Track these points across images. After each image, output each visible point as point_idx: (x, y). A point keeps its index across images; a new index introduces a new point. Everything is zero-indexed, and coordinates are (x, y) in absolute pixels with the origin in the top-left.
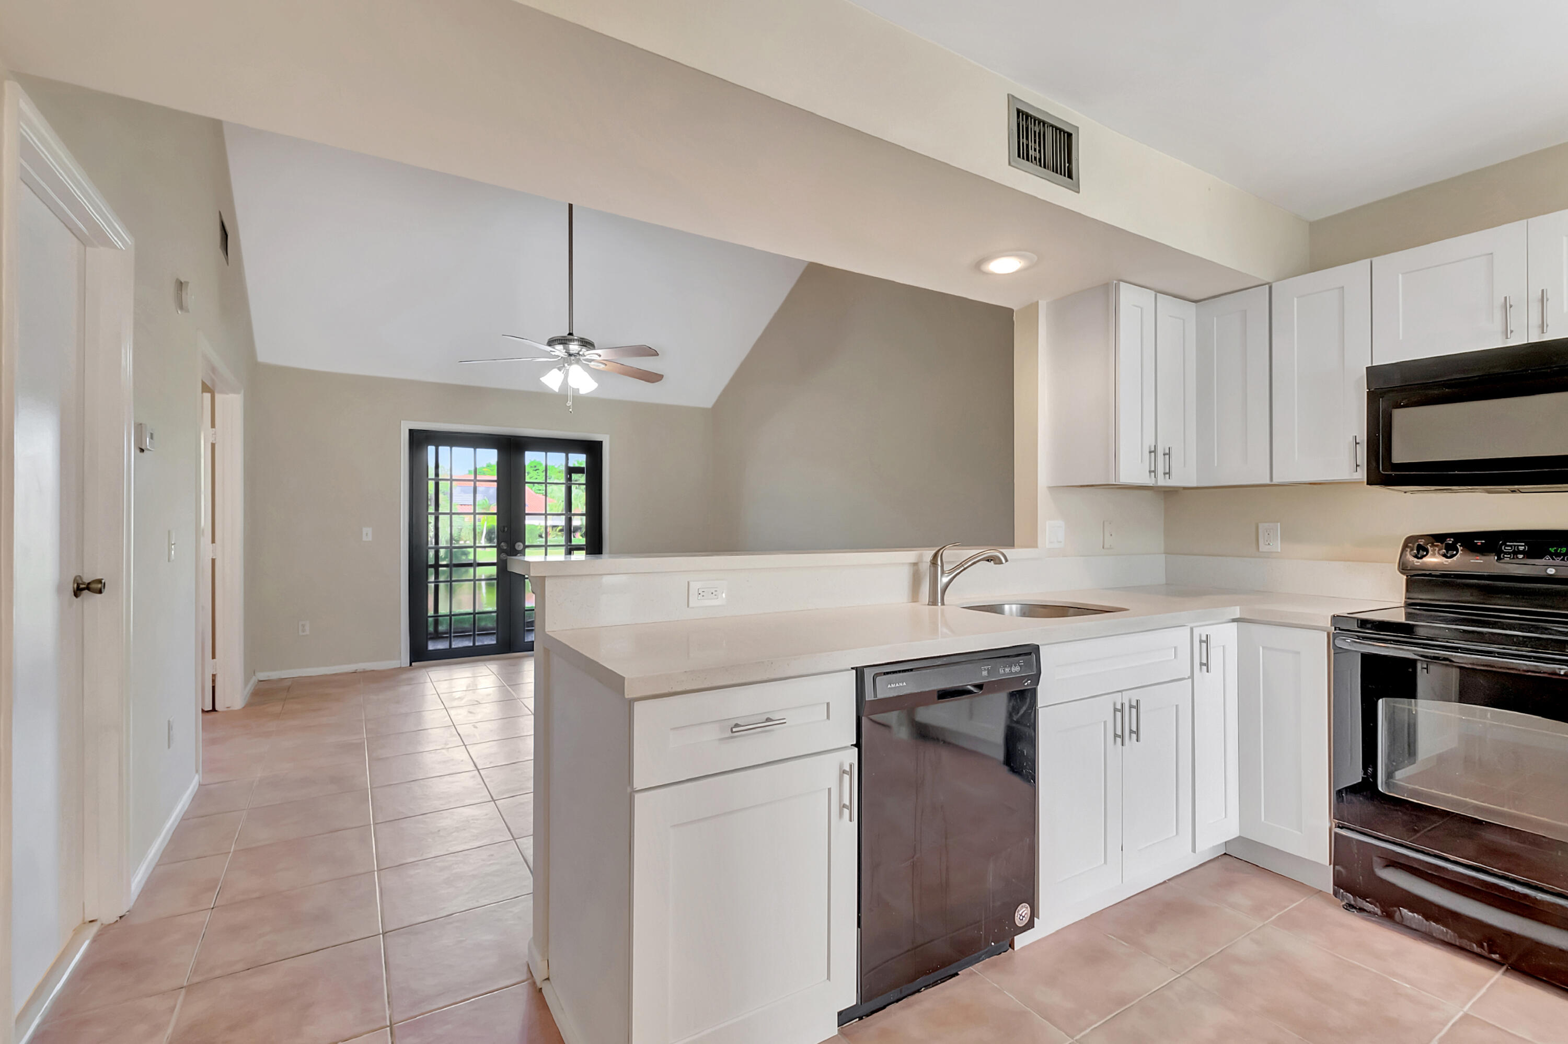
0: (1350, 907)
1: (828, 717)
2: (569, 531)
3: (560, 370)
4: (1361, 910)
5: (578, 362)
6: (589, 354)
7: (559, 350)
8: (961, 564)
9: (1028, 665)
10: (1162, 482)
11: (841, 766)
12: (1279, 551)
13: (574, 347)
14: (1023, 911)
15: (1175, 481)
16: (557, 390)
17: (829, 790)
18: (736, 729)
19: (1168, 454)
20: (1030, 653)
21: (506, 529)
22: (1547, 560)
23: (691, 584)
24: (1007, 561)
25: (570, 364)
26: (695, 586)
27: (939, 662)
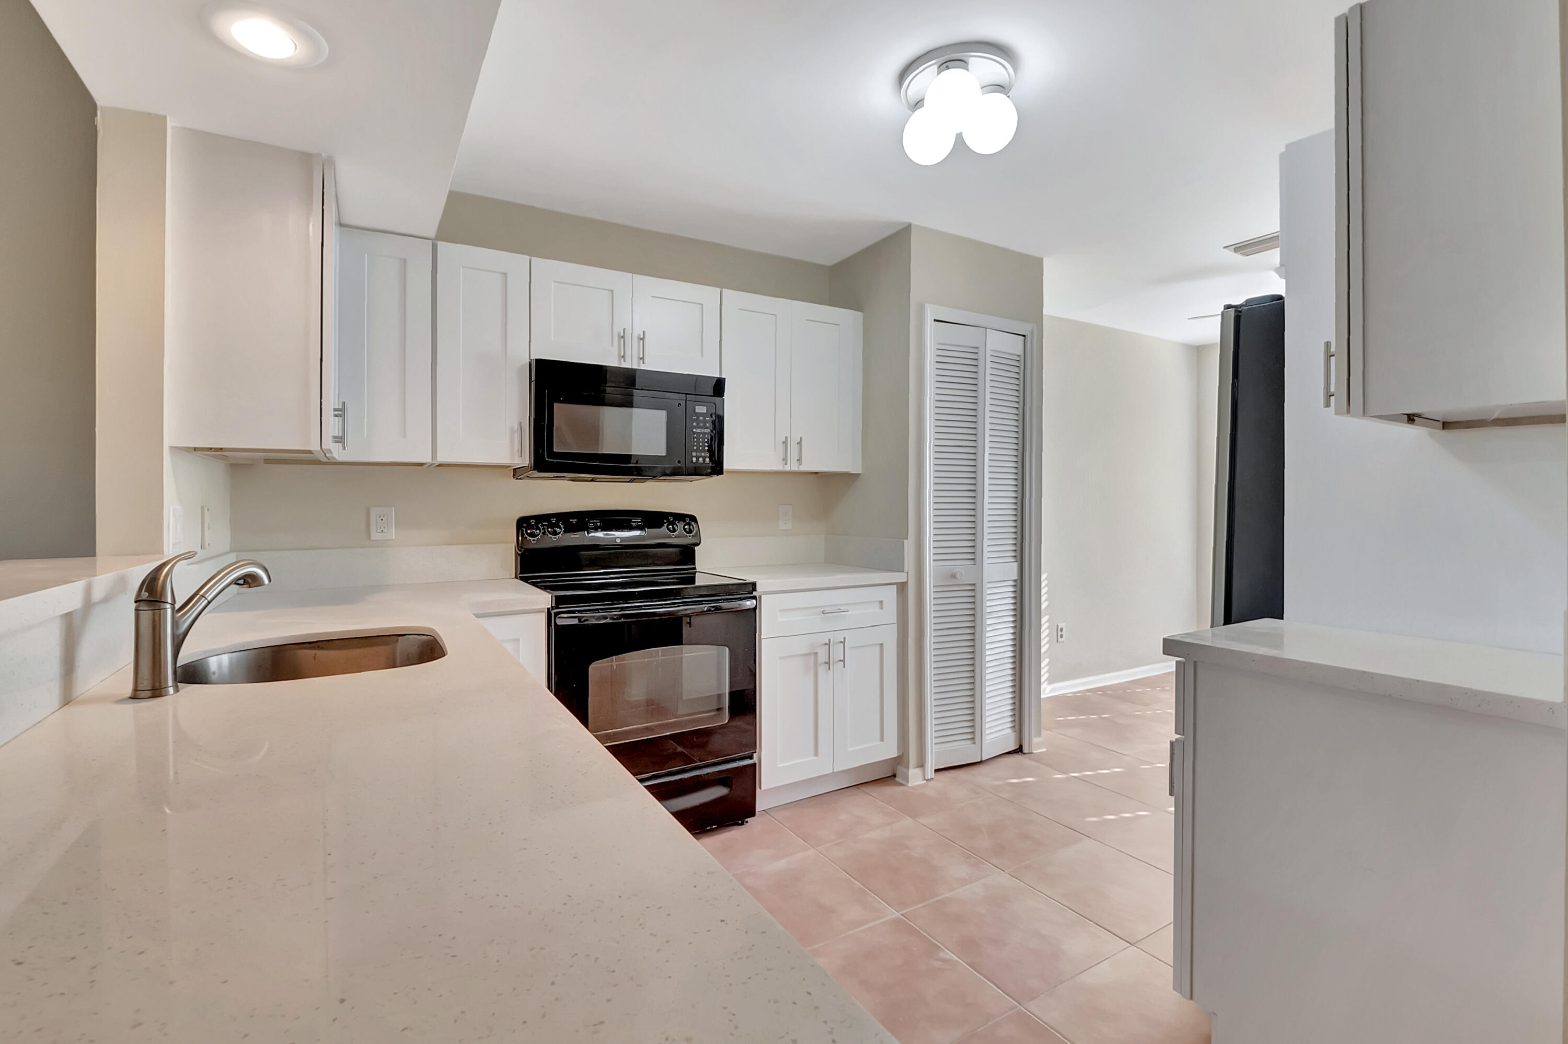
8: (198, 594)
12: (394, 538)
19: (341, 416)
24: (269, 579)
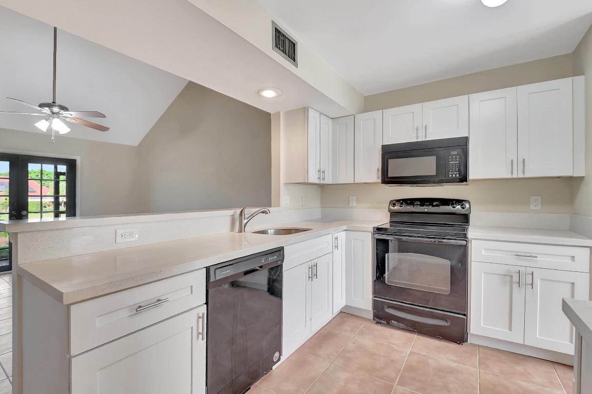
0: (377, 323)
1: (192, 293)
2: (57, 204)
3: (47, 121)
4: (380, 323)
5: (58, 117)
6: (65, 113)
7: (46, 110)
8: (252, 215)
9: (280, 255)
10: (322, 182)
11: (198, 314)
12: (355, 206)
13: (56, 109)
14: (277, 354)
15: (326, 182)
16: (45, 130)
17: (192, 328)
18: (139, 309)
19: (323, 172)
20: (280, 251)
21: (15, 204)
22: (425, 207)
23: (117, 231)
24: (270, 212)
25: (54, 118)
26: (119, 232)
27: (244, 259)
